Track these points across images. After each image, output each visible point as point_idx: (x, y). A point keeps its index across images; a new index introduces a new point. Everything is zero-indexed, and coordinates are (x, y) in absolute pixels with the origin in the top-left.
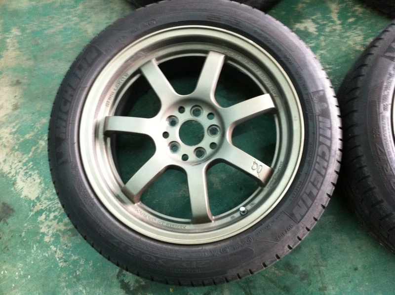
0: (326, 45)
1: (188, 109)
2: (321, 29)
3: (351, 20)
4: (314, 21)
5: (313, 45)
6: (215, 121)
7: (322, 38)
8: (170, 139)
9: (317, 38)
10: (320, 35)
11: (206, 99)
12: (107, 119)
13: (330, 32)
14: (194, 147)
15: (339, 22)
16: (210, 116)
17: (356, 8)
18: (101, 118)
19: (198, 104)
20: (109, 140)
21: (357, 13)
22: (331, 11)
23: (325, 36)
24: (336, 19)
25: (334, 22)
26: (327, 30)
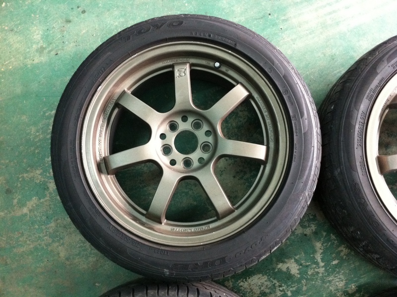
0: (307, 290)
2: (303, 273)
3: (335, 262)
4: (296, 261)
5: (294, 289)
7: (304, 282)
9: (299, 281)
10: (302, 278)
13: (312, 275)
15: (322, 264)
17: (340, 249)
21: (342, 254)
22: (315, 252)
23: (307, 279)
24: (319, 260)
25: (317, 263)
26: (310, 273)
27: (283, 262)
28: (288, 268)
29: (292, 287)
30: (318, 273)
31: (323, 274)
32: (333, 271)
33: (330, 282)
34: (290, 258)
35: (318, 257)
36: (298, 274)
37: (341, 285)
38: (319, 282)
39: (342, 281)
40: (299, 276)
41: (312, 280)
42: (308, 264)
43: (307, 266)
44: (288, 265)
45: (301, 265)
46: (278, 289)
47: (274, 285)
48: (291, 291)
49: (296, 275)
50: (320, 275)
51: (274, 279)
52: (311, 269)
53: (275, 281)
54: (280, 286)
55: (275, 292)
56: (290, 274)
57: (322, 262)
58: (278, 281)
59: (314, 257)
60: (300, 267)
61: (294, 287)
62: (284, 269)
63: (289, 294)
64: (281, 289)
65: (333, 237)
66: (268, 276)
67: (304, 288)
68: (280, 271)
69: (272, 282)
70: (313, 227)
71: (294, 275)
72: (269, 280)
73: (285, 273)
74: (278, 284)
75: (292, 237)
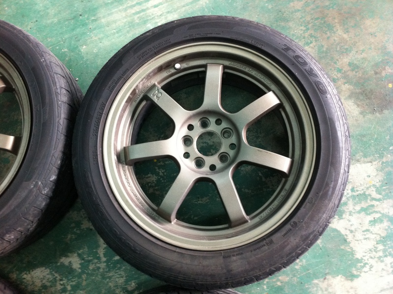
27: (67, 256)
28: (70, 262)
29: (72, 282)
30: (99, 268)
31: (104, 269)
32: (114, 267)
33: (110, 278)
34: (72, 252)
35: (101, 252)
36: (79, 268)
37: (120, 282)
38: (99, 278)
39: (122, 277)
40: (80, 271)
42: (90, 258)
43: (89, 261)
44: (70, 259)
45: (83, 259)
46: (58, 284)
47: (55, 279)
48: (71, 286)
49: (77, 269)
50: (101, 270)
51: (56, 273)
52: (92, 264)
53: (56, 275)
54: (61, 280)
55: (55, 286)
56: (71, 268)
57: (105, 257)
58: (59, 275)
59: (97, 253)
60: (83, 261)
61: (74, 281)
62: (67, 263)
63: (69, 288)
64: (62, 282)
66: (50, 269)
67: (84, 283)
68: (63, 265)
69: (54, 276)
71: (75, 270)
72: (51, 273)
73: (67, 267)
74: (59, 278)
75: (78, 232)
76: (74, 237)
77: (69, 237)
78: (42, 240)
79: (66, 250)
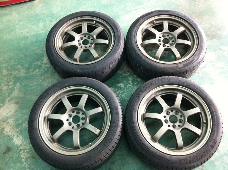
0: (127, 91)
1: (75, 112)
2: (125, 86)
3: (136, 83)
4: (123, 83)
5: (122, 91)
6: (84, 116)
7: (126, 89)
8: (69, 121)
9: (124, 89)
10: (125, 88)
11: (82, 109)
12: (48, 115)
13: (129, 87)
14: (77, 124)
15: (132, 84)
16: (82, 114)
17: (138, 79)
18: (46, 114)
19: (79, 110)
20: (48, 122)
21: (138, 81)
22: (129, 80)
23: (127, 88)
24: (131, 83)
25: (130, 84)
26: (128, 86)
27: (119, 84)
28: (120, 85)
30: (130, 86)
32: (135, 86)
34: (120, 82)
35: (130, 82)
38: (131, 89)
41: (129, 88)
43: (127, 85)
44: (120, 84)
45: (125, 84)
46: (117, 92)
47: (116, 90)
48: (122, 92)
50: (131, 87)
53: (116, 89)
54: (118, 91)
55: (116, 92)
56: (121, 87)
57: (132, 83)
59: (129, 82)
62: (119, 86)
63: (121, 93)
65: (135, 76)
67: (126, 91)
68: (118, 86)
70: (128, 74)
72: (114, 89)
73: (120, 87)
74: (117, 90)
75: (122, 77)
76: (120, 78)
77: (119, 78)
78: (110, 80)
79: (118, 82)
